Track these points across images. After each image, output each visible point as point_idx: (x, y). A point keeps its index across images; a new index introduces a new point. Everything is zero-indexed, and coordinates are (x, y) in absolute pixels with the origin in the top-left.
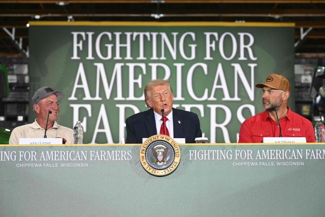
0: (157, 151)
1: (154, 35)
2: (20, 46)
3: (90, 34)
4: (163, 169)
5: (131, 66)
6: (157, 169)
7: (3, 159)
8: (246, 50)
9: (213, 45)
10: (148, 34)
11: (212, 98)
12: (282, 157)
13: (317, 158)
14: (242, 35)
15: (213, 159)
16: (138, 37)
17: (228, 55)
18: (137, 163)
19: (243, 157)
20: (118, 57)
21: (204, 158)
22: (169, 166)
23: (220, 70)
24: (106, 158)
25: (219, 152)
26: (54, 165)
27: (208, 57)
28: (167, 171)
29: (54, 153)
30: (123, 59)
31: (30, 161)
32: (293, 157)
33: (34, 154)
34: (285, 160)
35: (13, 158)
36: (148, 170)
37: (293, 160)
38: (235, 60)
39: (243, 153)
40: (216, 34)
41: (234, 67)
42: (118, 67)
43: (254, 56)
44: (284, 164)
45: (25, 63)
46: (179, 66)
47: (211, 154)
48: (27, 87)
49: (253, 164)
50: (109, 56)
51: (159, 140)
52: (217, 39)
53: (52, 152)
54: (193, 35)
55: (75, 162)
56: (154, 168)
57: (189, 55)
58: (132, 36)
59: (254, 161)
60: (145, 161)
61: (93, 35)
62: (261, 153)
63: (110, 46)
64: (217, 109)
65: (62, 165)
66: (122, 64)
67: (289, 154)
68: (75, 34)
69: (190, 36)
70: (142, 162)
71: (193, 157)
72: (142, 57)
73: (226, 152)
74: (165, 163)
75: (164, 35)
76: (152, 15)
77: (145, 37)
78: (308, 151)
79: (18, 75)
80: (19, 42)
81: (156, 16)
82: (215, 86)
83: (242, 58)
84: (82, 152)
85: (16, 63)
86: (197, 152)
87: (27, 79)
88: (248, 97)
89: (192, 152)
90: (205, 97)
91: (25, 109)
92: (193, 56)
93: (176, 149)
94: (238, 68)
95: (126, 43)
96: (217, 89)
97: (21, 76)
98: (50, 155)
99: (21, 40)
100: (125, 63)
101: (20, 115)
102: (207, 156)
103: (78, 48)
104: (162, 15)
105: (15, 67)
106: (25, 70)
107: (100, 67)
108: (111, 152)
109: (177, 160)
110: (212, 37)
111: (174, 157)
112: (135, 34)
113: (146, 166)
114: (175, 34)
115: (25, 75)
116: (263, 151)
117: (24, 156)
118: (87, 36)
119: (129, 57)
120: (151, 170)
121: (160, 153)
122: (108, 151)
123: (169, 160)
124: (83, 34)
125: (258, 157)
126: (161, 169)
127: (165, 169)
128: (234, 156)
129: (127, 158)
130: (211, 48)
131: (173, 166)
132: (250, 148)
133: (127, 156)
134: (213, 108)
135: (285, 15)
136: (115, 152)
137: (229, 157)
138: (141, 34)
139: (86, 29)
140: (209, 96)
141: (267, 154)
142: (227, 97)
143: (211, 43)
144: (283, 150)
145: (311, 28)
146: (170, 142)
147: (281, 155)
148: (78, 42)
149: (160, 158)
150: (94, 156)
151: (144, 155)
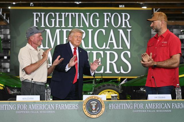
0: (92, 105)
1: (77, 14)
2: (5, 18)
3: (43, 14)
4: (95, 115)
5: (65, 31)
6: (92, 115)
7: (9, 109)
8: (126, 22)
9: (108, 20)
10: (73, 14)
11: (108, 48)
12: (159, 107)
13: (178, 108)
14: (123, 14)
15: (122, 108)
16: (68, 15)
17: (116, 25)
18: (81, 110)
19: (138, 107)
20: (57, 26)
21: (117, 108)
22: (99, 113)
23: (112, 33)
24: (64, 108)
25: (125, 105)
26: (36, 112)
27: (105, 26)
28: (97, 115)
29: (36, 105)
30: (60, 27)
31: (23, 110)
32: (165, 107)
33: (25, 106)
34: (161, 109)
35: (14, 108)
36: (87, 115)
37: (165, 109)
38: (120, 27)
39: (138, 105)
40: (110, 14)
41: (119, 31)
42: (58, 31)
43: (130, 26)
44: (161, 111)
45: (8, 28)
46: (90, 31)
47: (121, 106)
48: (9, 41)
49: (143, 111)
50: (53, 26)
51: (93, 99)
52: (110, 16)
53: (35, 105)
54: (98, 14)
55: (47, 110)
56: (90, 114)
57: (95, 25)
58: (65, 15)
59: (144, 109)
60: (86, 110)
61: (44, 14)
62: (148, 105)
63: (53, 20)
64: (110, 53)
65: (41, 112)
66: (60, 30)
67: (163, 106)
68: (35, 14)
69: (96, 15)
70: (84, 111)
71: (111, 108)
72: (70, 26)
73: (129, 104)
74: (96, 111)
75: (82, 14)
76: (75, 2)
77: (72, 15)
78: (173, 104)
79: (4, 34)
80: (4, 15)
81: (77, 3)
82: (109, 41)
83: (124, 26)
84: (52, 105)
85: (3, 28)
86: (113, 105)
87: (9, 37)
88: (127, 47)
89: (111, 105)
90: (104, 47)
91: (8, 53)
92: (98, 26)
93: (102, 104)
94: (121, 31)
95: (62, 19)
96: (110, 43)
97: (6, 35)
98: (34, 107)
99: (5, 14)
100: (61, 29)
101: (6, 56)
102: (119, 107)
103: (36, 21)
104: (80, 2)
105: (2, 30)
106: (8, 32)
107: (48, 31)
108: (67, 105)
109: (103, 109)
110: (108, 15)
111: (102, 108)
112: (67, 14)
113: (86, 113)
114: (88, 14)
115: (8, 34)
116: (149, 104)
117: (20, 107)
118: (41, 15)
119: (63, 26)
120: (89, 115)
121: (94, 106)
122: (66, 105)
123: (99, 110)
124: (39, 14)
125: (147, 107)
126: (94, 115)
127: (96, 114)
128: (133, 107)
129: (75, 108)
130: (107, 21)
131: (101, 113)
132: (142, 102)
133: (76, 107)
134: (108, 53)
135: (146, 2)
136: (69, 105)
137: (131, 107)
138: (70, 14)
139: (41, 11)
140: (106, 46)
141: (151, 106)
142: (116, 47)
143: (107, 18)
144: (160, 104)
145: (159, 9)
146: (99, 100)
147: (159, 106)
148: (36, 18)
149: (94, 108)
150: (58, 107)
151: (85, 107)
